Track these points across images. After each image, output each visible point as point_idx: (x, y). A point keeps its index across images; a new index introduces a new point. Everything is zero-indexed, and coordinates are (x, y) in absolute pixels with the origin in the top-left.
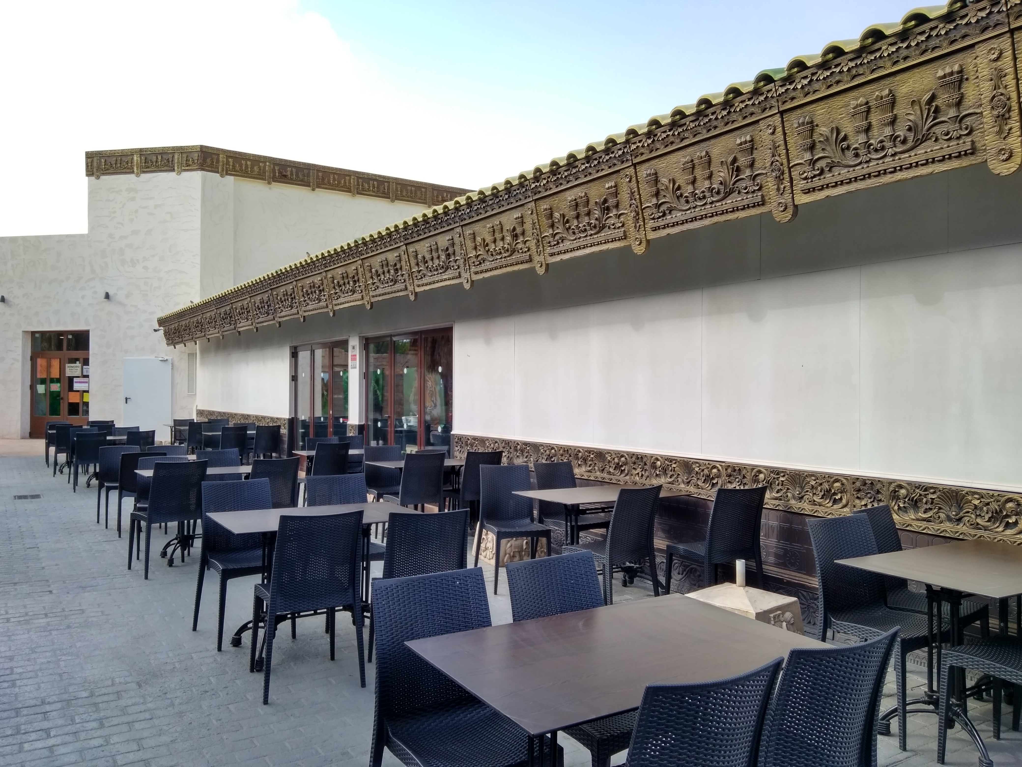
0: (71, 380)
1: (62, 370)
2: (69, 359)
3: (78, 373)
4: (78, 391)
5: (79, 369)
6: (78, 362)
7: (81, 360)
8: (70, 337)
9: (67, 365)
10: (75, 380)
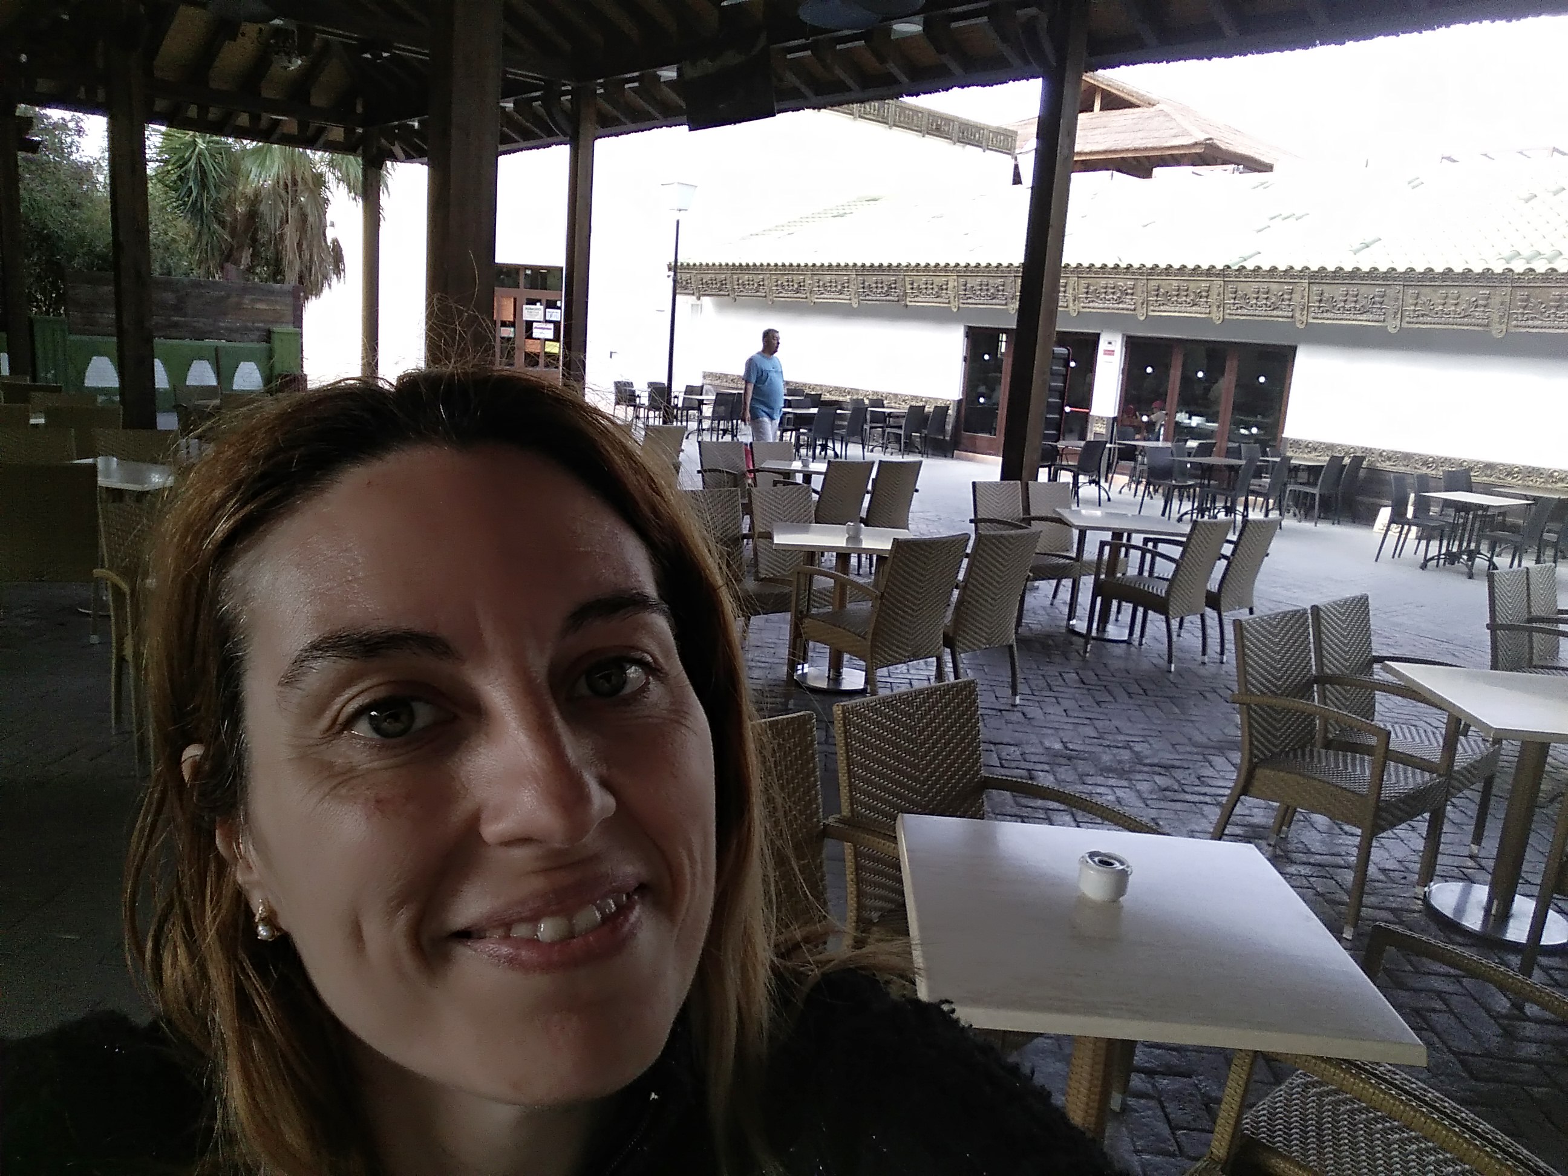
0: (529, 325)
1: (517, 312)
2: (527, 299)
3: (540, 317)
4: (539, 339)
5: (541, 312)
6: (538, 304)
7: (544, 302)
8: (529, 272)
9: (525, 306)
10: (535, 325)
